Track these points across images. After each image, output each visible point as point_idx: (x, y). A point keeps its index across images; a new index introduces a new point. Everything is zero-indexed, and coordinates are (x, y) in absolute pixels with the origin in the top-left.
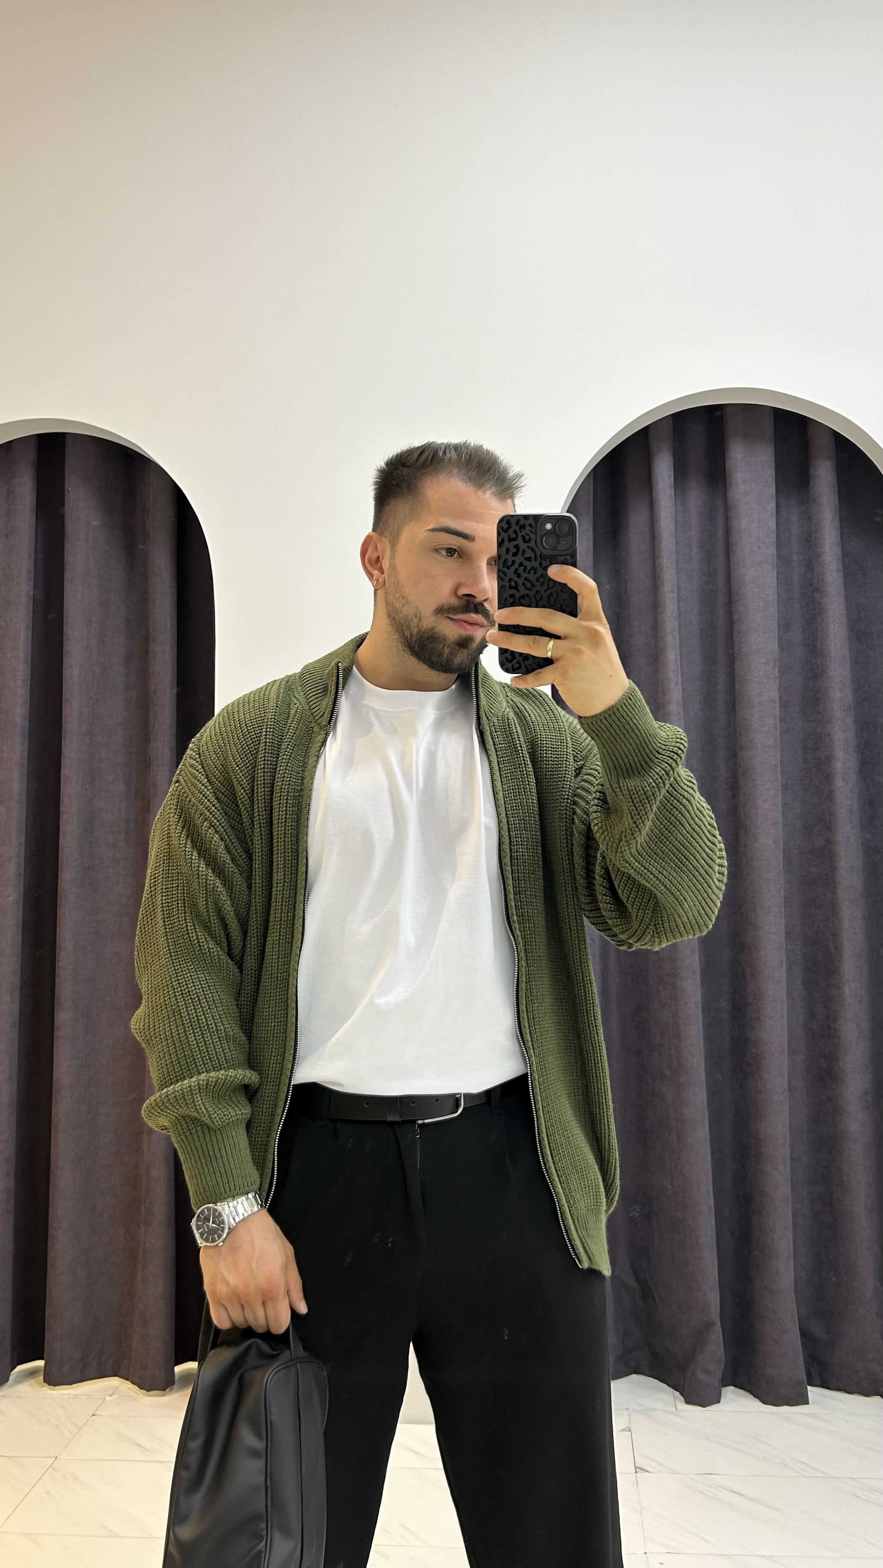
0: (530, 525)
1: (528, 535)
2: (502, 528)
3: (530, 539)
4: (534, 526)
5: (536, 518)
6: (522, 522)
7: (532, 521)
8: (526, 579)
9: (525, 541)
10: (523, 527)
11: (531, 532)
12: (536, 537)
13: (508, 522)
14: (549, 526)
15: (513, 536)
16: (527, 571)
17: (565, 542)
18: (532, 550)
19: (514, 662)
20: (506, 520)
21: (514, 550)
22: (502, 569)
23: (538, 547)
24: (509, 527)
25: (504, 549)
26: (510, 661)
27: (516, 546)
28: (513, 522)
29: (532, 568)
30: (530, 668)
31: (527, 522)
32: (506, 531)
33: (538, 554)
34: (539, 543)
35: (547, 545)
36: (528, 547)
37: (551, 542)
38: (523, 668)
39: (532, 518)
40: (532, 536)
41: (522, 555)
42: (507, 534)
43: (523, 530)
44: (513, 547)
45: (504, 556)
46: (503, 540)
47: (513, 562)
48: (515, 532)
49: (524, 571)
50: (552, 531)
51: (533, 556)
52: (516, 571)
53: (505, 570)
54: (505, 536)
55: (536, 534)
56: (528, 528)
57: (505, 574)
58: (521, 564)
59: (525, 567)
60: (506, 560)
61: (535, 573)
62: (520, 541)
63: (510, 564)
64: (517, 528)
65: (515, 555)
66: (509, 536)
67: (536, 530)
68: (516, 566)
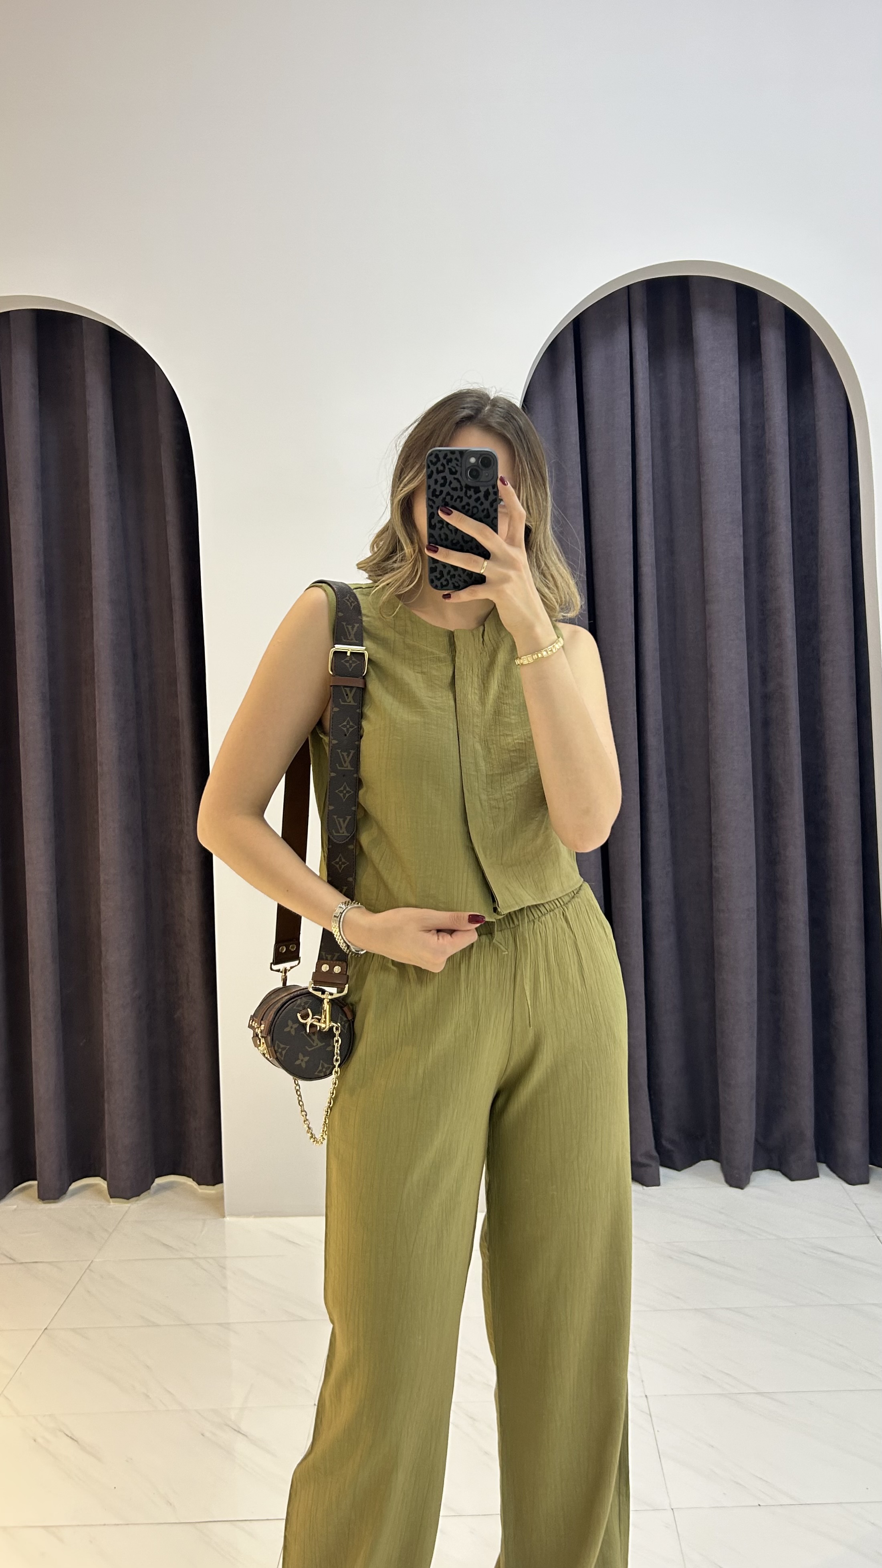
1: (454, 467)
3: (456, 472)
4: (459, 458)
6: (448, 457)
9: (452, 473)
10: (450, 461)
11: (457, 465)
12: (461, 470)
13: (437, 456)
14: (472, 460)
15: (441, 468)
16: (454, 500)
17: (487, 474)
18: (457, 480)
19: (442, 580)
21: (441, 481)
22: (431, 497)
23: (463, 478)
24: (438, 460)
34: (464, 473)
39: (457, 453)
41: (450, 485)
42: (435, 467)
44: (441, 479)
48: (443, 465)
50: (476, 464)
51: (459, 486)
52: (445, 499)
53: (434, 498)
54: (433, 468)
55: (461, 467)
56: (454, 462)
57: (434, 502)
58: (448, 494)
59: (452, 497)
60: (435, 490)
63: (438, 493)
64: (445, 462)
65: (443, 485)
66: (437, 468)
67: (461, 463)
68: (444, 495)
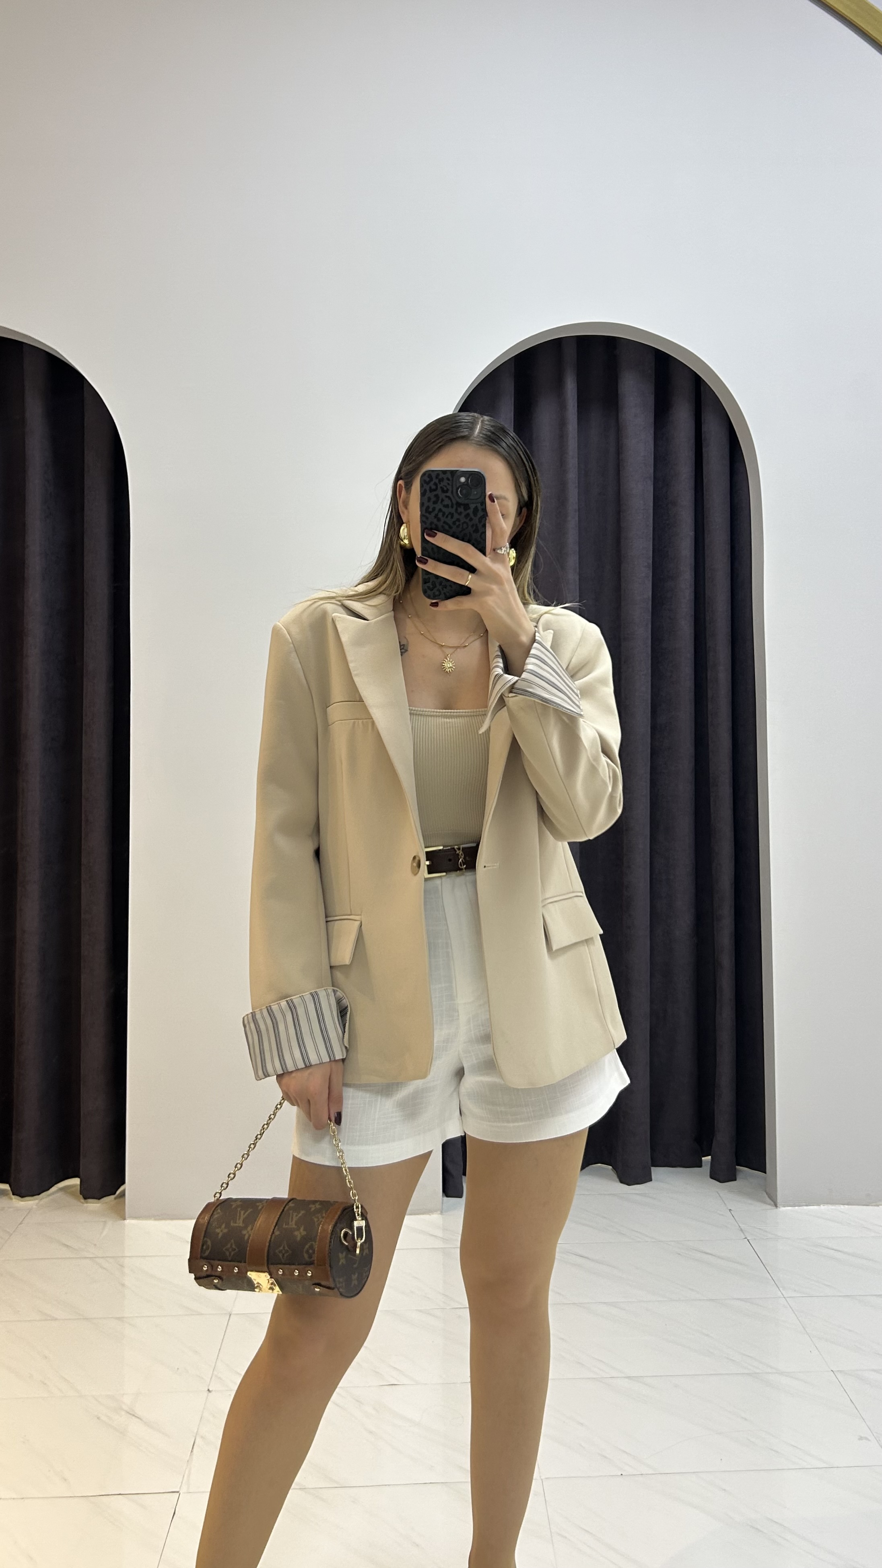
0: (448, 479)
1: (446, 486)
2: (425, 481)
3: (447, 491)
5: (453, 473)
6: (441, 476)
7: (449, 475)
8: (445, 522)
9: (443, 491)
10: (441, 480)
11: (448, 484)
12: (452, 488)
14: (463, 480)
15: (434, 487)
16: (445, 516)
17: (476, 493)
18: (450, 498)
19: (435, 590)
20: (427, 475)
21: (433, 499)
23: (453, 496)
24: (432, 480)
25: (426, 497)
26: (432, 590)
27: (437, 496)
28: (434, 476)
29: (450, 513)
30: (448, 594)
31: (445, 477)
32: (428, 483)
33: (454, 502)
34: (455, 491)
35: (461, 495)
36: (446, 497)
37: (464, 491)
38: (442, 596)
40: (449, 487)
41: (441, 503)
42: (429, 485)
43: (441, 483)
44: (433, 496)
45: (426, 505)
46: (425, 491)
47: (434, 509)
48: (435, 484)
49: (443, 515)
50: (466, 483)
51: (450, 505)
52: (436, 516)
55: (452, 486)
56: (445, 482)
58: (440, 510)
59: (444, 514)
60: (428, 507)
61: (452, 517)
62: (439, 492)
63: (431, 510)
64: (437, 481)
65: (435, 503)
66: (430, 488)
67: (452, 480)
68: (436, 512)
